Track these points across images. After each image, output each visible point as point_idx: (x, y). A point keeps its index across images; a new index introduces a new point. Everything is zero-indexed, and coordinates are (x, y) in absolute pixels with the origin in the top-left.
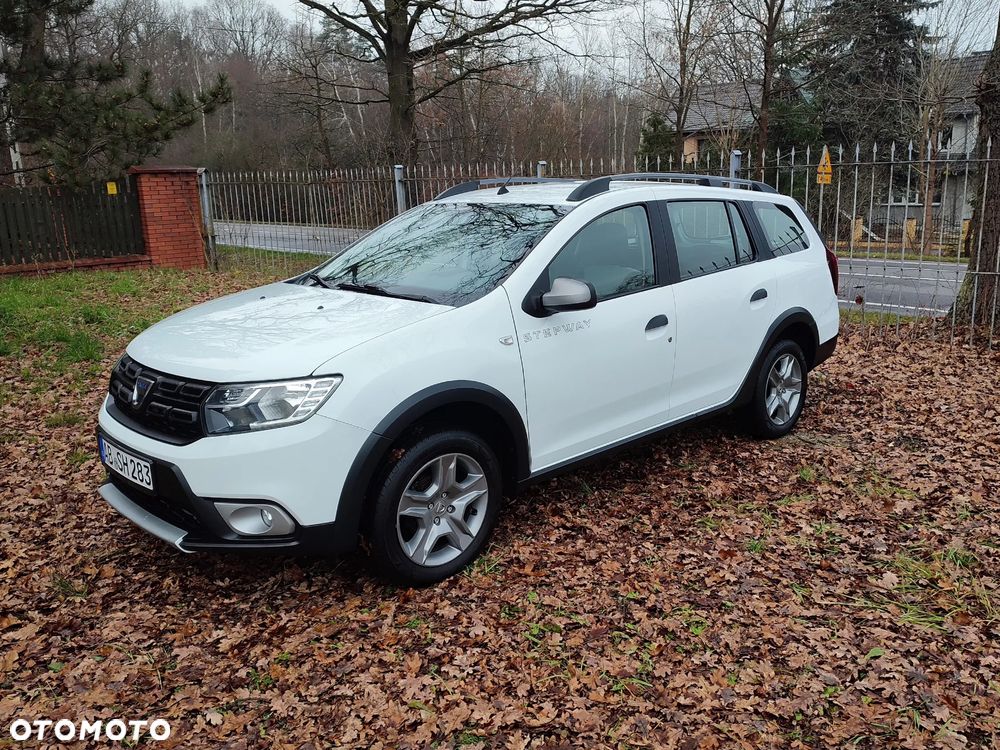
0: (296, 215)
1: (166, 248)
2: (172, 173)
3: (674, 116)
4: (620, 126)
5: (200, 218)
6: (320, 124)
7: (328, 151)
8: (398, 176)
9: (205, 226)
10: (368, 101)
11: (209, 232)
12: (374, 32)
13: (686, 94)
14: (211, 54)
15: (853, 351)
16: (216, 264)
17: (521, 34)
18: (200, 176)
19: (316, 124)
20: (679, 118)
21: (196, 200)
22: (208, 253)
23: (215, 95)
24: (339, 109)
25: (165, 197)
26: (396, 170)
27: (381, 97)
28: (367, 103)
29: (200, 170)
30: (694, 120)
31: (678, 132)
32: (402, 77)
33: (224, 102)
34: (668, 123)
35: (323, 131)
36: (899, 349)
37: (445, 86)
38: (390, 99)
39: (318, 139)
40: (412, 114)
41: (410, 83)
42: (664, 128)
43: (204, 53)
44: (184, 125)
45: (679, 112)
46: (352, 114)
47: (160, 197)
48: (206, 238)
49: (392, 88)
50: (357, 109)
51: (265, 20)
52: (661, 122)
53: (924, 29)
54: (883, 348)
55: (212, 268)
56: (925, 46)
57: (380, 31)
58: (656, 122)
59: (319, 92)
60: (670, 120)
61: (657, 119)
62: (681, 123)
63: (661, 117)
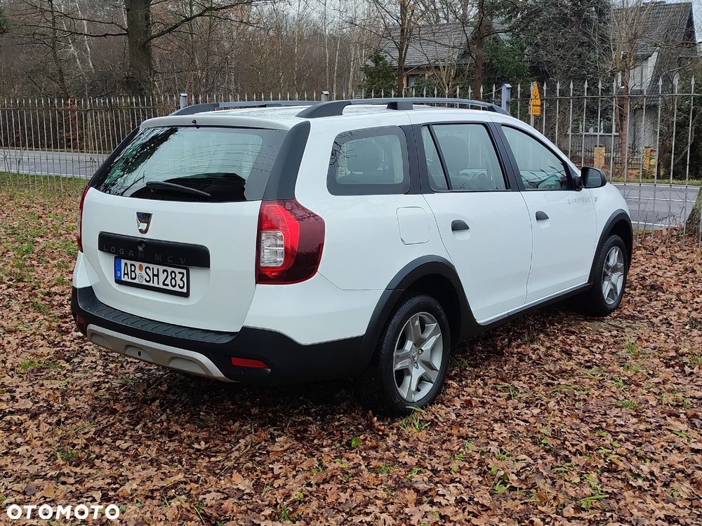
0: (30, 140)
3: (396, 54)
4: (332, 62)
6: (55, 55)
7: (62, 80)
10: (107, 34)
13: (405, 35)
20: (401, 55)
26: (181, 98)
27: (117, 30)
30: (415, 56)
31: (400, 67)
34: (388, 59)
36: (658, 252)
37: (183, 22)
38: (128, 33)
39: (52, 68)
40: (149, 46)
41: (147, 18)
42: (385, 64)
45: (400, 50)
46: (79, 46)
49: (130, 22)
50: (84, 41)
52: (382, 59)
54: (644, 252)
58: (377, 58)
59: (54, 25)
60: (392, 56)
61: (378, 56)
62: (401, 59)
63: (382, 54)
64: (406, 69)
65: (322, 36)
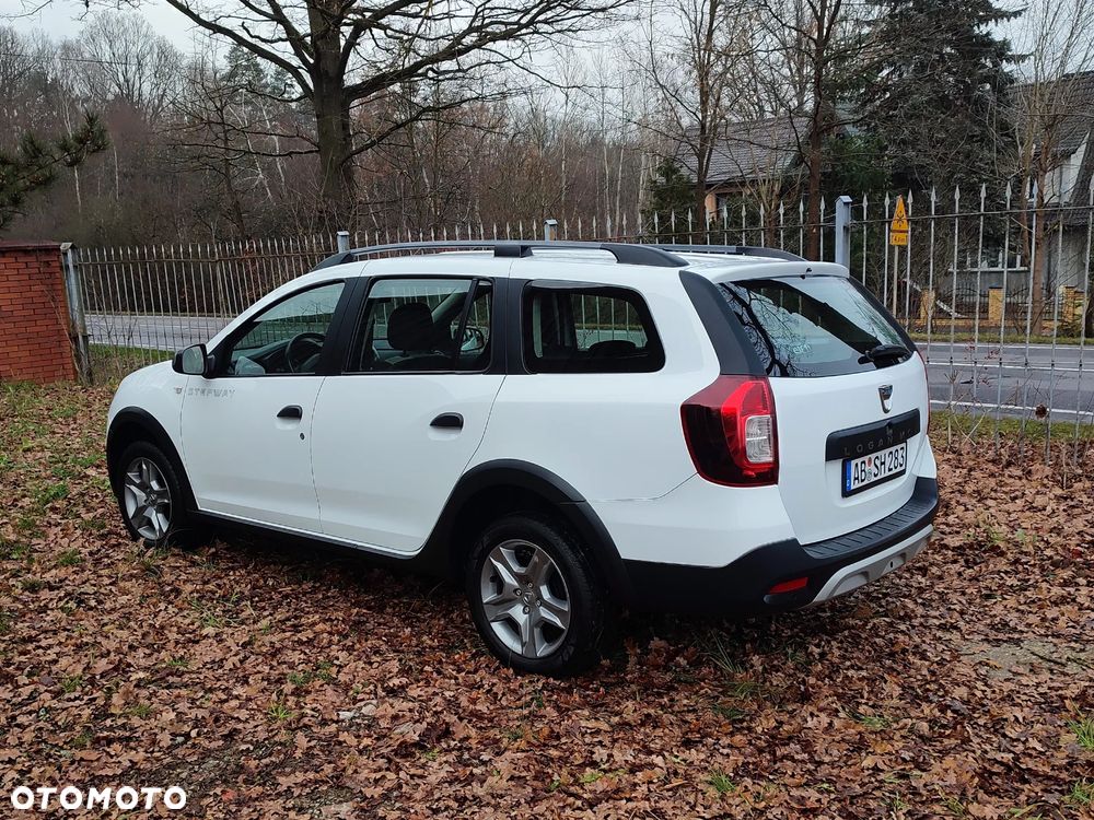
1: (20, 354)
2: (26, 251)
3: (693, 162)
4: (614, 179)
5: (67, 313)
6: (229, 185)
7: (240, 219)
8: (342, 246)
9: (74, 323)
10: (291, 152)
11: (79, 331)
12: (295, 62)
13: (707, 136)
14: (87, 100)
15: (1043, 489)
16: (90, 374)
17: (488, 62)
18: (65, 254)
19: (224, 185)
20: (701, 164)
21: (60, 287)
22: (79, 361)
23: (81, 141)
24: (253, 165)
25: (15, 284)
26: (339, 239)
27: (307, 146)
28: (290, 154)
29: (65, 246)
30: (721, 166)
31: (701, 182)
32: (336, 120)
33: (95, 150)
34: (684, 171)
35: (233, 192)
37: (392, 129)
38: (320, 149)
39: (226, 203)
40: (349, 167)
41: (345, 127)
42: (680, 178)
43: (77, 97)
44: (39, 184)
45: (700, 156)
46: (270, 171)
47: (9, 284)
48: (75, 339)
49: (322, 134)
50: (275, 165)
51: (155, 56)
52: (675, 171)
53: (1005, 44)
55: (84, 379)
56: (1007, 67)
57: (305, 61)
58: (669, 170)
59: (226, 143)
60: (689, 167)
61: (670, 167)
62: (702, 171)
63: (676, 165)
64: (710, 184)
65: (602, 144)
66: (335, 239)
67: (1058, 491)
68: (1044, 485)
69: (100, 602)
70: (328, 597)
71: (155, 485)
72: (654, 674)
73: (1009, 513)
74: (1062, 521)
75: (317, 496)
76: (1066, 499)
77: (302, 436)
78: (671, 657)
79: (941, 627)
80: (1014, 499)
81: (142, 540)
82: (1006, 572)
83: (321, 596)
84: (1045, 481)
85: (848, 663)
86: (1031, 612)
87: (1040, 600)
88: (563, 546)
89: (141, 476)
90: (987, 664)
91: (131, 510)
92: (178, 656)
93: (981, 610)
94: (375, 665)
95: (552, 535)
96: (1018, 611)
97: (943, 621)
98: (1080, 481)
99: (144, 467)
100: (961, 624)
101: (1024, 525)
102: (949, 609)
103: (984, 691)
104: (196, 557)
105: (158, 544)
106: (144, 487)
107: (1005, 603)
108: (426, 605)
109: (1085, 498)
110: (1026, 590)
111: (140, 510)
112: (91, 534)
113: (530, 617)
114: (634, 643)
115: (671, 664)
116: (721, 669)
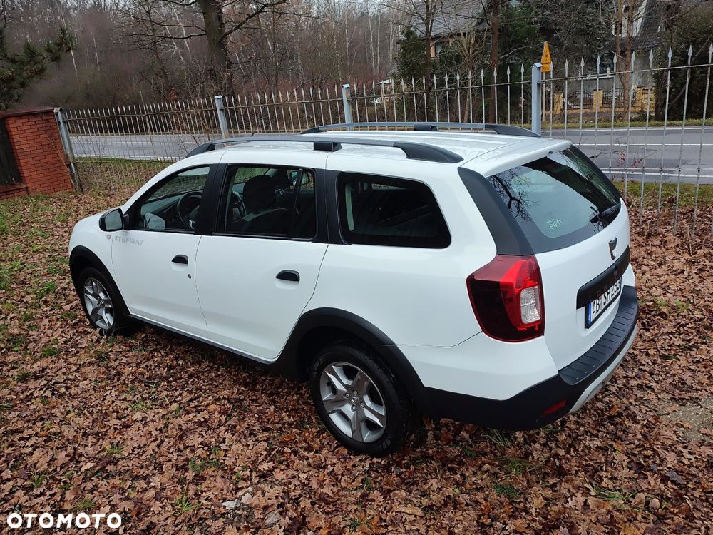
1: (38, 176)
2: (33, 114)
3: (423, 28)
4: (375, 37)
5: (62, 149)
6: (157, 56)
7: (166, 76)
8: (219, 105)
9: (67, 155)
11: (71, 160)
13: (430, 11)
15: (678, 256)
18: (57, 115)
19: (154, 56)
20: (427, 29)
21: (57, 134)
22: (73, 178)
23: (59, 45)
24: (171, 42)
25: (30, 134)
26: (216, 101)
27: (200, 32)
28: (190, 37)
29: (56, 110)
30: (439, 27)
31: (426, 38)
32: (214, 15)
33: (67, 51)
34: (417, 33)
35: (160, 61)
37: (247, 19)
38: (207, 33)
39: (157, 67)
40: (225, 43)
41: (220, 18)
42: (415, 37)
44: (36, 73)
45: (427, 24)
46: (181, 45)
47: (26, 135)
48: (69, 165)
49: (207, 24)
50: (184, 42)
52: (412, 33)
58: (408, 33)
59: (153, 32)
60: (420, 31)
61: (409, 31)
62: (428, 32)
63: (412, 29)
64: (433, 39)
65: (367, 16)
66: (214, 101)
67: (687, 256)
68: (677, 252)
69: (67, 388)
70: (219, 375)
71: (102, 295)
72: (447, 448)
73: (659, 277)
74: (697, 283)
75: (204, 315)
76: (694, 263)
77: (190, 276)
78: (457, 433)
79: (639, 387)
80: (660, 265)
81: (98, 330)
82: (672, 333)
83: (214, 375)
84: (678, 249)
85: (582, 429)
86: (699, 371)
87: (704, 360)
88: (379, 372)
89: (93, 288)
90: (682, 426)
91: (90, 310)
92: (115, 442)
93: (664, 370)
94: (251, 447)
95: (370, 362)
96: (689, 369)
97: (639, 382)
98: (701, 248)
99: (94, 284)
100: (653, 385)
101: (672, 287)
102: (641, 370)
103: (690, 459)
104: (133, 341)
105: (108, 332)
106: (96, 295)
107: (679, 363)
108: (283, 382)
109: (707, 263)
110: (690, 349)
111: (95, 310)
112: (67, 324)
113: (357, 413)
114: (430, 420)
115: (458, 438)
116: (495, 444)
